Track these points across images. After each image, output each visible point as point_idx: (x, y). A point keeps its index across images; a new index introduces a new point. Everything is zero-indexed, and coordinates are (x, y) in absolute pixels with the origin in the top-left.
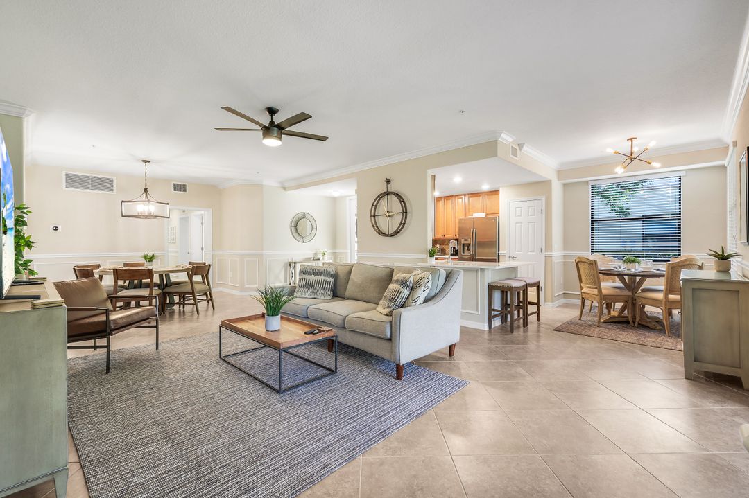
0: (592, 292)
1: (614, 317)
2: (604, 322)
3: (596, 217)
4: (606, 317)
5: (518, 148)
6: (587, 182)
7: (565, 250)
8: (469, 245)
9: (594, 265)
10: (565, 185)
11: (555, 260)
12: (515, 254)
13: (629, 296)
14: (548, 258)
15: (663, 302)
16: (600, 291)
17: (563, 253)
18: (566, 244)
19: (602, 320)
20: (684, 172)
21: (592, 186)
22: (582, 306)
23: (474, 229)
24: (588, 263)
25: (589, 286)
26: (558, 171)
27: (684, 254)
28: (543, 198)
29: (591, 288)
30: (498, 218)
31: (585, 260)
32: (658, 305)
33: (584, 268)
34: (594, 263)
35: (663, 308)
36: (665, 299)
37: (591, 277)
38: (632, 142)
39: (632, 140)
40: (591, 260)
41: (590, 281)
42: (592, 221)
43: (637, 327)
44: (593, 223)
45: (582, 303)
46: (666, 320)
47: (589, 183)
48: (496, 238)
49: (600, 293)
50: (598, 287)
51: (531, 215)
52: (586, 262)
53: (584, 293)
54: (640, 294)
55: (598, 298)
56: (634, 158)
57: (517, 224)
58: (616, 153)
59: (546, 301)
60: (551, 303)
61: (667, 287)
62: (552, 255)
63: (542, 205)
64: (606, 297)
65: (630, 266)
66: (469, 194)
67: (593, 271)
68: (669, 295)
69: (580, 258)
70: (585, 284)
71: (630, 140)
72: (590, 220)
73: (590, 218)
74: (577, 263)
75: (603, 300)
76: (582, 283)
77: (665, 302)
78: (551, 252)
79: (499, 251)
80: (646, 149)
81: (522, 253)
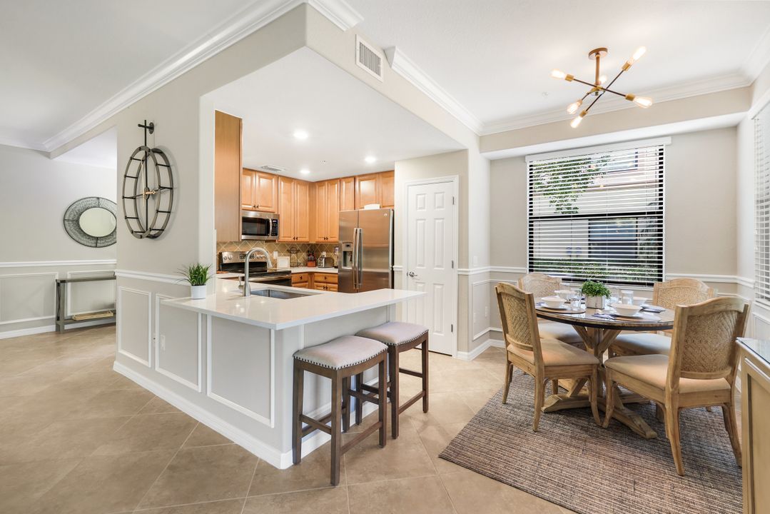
0: (524, 356)
1: (566, 400)
2: (548, 412)
3: (535, 214)
4: (550, 401)
5: (381, 56)
6: (523, 157)
7: (492, 262)
8: (351, 252)
9: (527, 303)
10: (492, 162)
11: (473, 282)
12: (417, 270)
13: (592, 365)
14: (463, 278)
15: (667, 392)
16: (539, 357)
17: (488, 268)
18: (494, 254)
19: (543, 408)
20: (670, 138)
21: (531, 164)
22: (507, 378)
23: (358, 229)
24: (516, 298)
25: (520, 343)
26: (481, 137)
27: (668, 274)
28: (456, 179)
29: (522, 347)
30: (392, 212)
31: (511, 292)
32: (653, 397)
33: (510, 306)
34: (527, 299)
35: (667, 407)
36: (672, 388)
37: (522, 326)
38: (598, 59)
39: (598, 54)
40: (522, 293)
41: (521, 333)
42: (530, 218)
43: (607, 429)
44: (532, 222)
45: (508, 372)
46: (674, 436)
47: (527, 158)
48: (389, 243)
49: (539, 362)
50: (535, 348)
51: (438, 207)
52: (512, 296)
53: (512, 353)
54: (614, 363)
55: (534, 370)
56: (602, 89)
57: (419, 222)
58: (569, 78)
59: (458, 350)
60: (466, 353)
61: (676, 362)
62: (469, 271)
63: (453, 188)
64: (550, 369)
65: (593, 300)
66: (359, 176)
67: (526, 312)
68: (680, 378)
69: (503, 287)
70: (512, 336)
71: (594, 54)
72: (528, 216)
73: (528, 212)
74: (499, 295)
75: (544, 376)
76: (508, 333)
77: (673, 394)
78: (468, 268)
79: (393, 264)
80: (627, 67)
81: (424, 268)
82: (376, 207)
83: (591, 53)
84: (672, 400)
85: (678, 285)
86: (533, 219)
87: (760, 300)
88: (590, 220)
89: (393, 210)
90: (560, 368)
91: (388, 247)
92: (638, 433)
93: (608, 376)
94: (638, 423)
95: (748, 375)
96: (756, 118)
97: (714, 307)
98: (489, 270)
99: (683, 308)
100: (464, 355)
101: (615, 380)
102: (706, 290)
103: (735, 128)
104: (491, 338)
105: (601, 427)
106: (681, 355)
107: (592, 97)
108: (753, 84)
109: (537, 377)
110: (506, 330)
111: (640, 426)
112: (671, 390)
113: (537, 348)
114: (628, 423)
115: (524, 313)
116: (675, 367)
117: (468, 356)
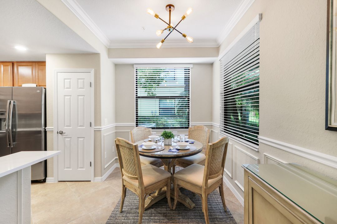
0: (132, 183)
1: (155, 198)
3: (139, 95)
6: (132, 65)
7: (116, 121)
9: (134, 150)
10: (116, 65)
11: (104, 134)
12: (64, 129)
13: (168, 178)
14: (97, 132)
15: (203, 189)
16: (141, 183)
17: (114, 124)
18: (118, 116)
19: (144, 208)
20: (192, 65)
21: (137, 69)
22: (123, 194)
23: (12, 102)
24: (127, 148)
25: (130, 175)
26: (108, 49)
27: (192, 123)
28: (93, 71)
29: (131, 178)
30: (44, 90)
31: (124, 144)
32: (196, 191)
33: (125, 153)
34: (134, 148)
35: (203, 196)
36: (205, 186)
37: (131, 165)
38: (170, 11)
39: (170, 8)
40: (131, 145)
41: (131, 169)
42: (136, 97)
43: (175, 210)
44: (137, 99)
45: (123, 192)
46: (206, 211)
47: (134, 65)
48: (41, 110)
49: (141, 186)
50: (139, 178)
51: (80, 88)
52: (125, 147)
53: (125, 181)
54: (178, 175)
55: (139, 191)
56: (172, 27)
57: (66, 97)
58: (157, 16)
59: (95, 176)
60: (100, 178)
61: (207, 173)
62: (102, 128)
63: (91, 77)
64: (148, 188)
65: (167, 141)
66: (17, 62)
67: (134, 156)
68: (209, 180)
69: (119, 141)
70: (125, 171)
71: (168, 7)
72: (135, 96)
73: (135, 94)
74: (117, 146)
75: (144, 193)
76: (123, 168)
77: (206, 189)
78: (101, 126)
79: (45, 126)
80: (184, 18)
81: (71, 127)
82: (34, 85)
83: (167, 6)
84: (205, 192)
85: (197, 128)
86: (138, 97)
87: (222, 132)
88: (159, 99)
89: (45, 89)
90: (153, 185)
91: (41, 114)
92: (188, 207)
93: (176, 182)
94: (188, 202)
95: (252, 187)
96: (221, 60)
97: (221, 143)
98: (115, 126)
99: (211, 145)
100: (99, 179)
101: (179, 184)
102: (207, 130)
103: (212, 64)
104: (116, 163)
105: (172, 210)
106: (209, 169)
107: (167, 32)
108: (219, 46)
109: (140, 196)
110: (122, 166)
111: (188, 203)
112: (205, 187)
113: (140, 178)
114: (183, 203)
115: (133, 157)
116: (207, 176)
117: (101, 179)
